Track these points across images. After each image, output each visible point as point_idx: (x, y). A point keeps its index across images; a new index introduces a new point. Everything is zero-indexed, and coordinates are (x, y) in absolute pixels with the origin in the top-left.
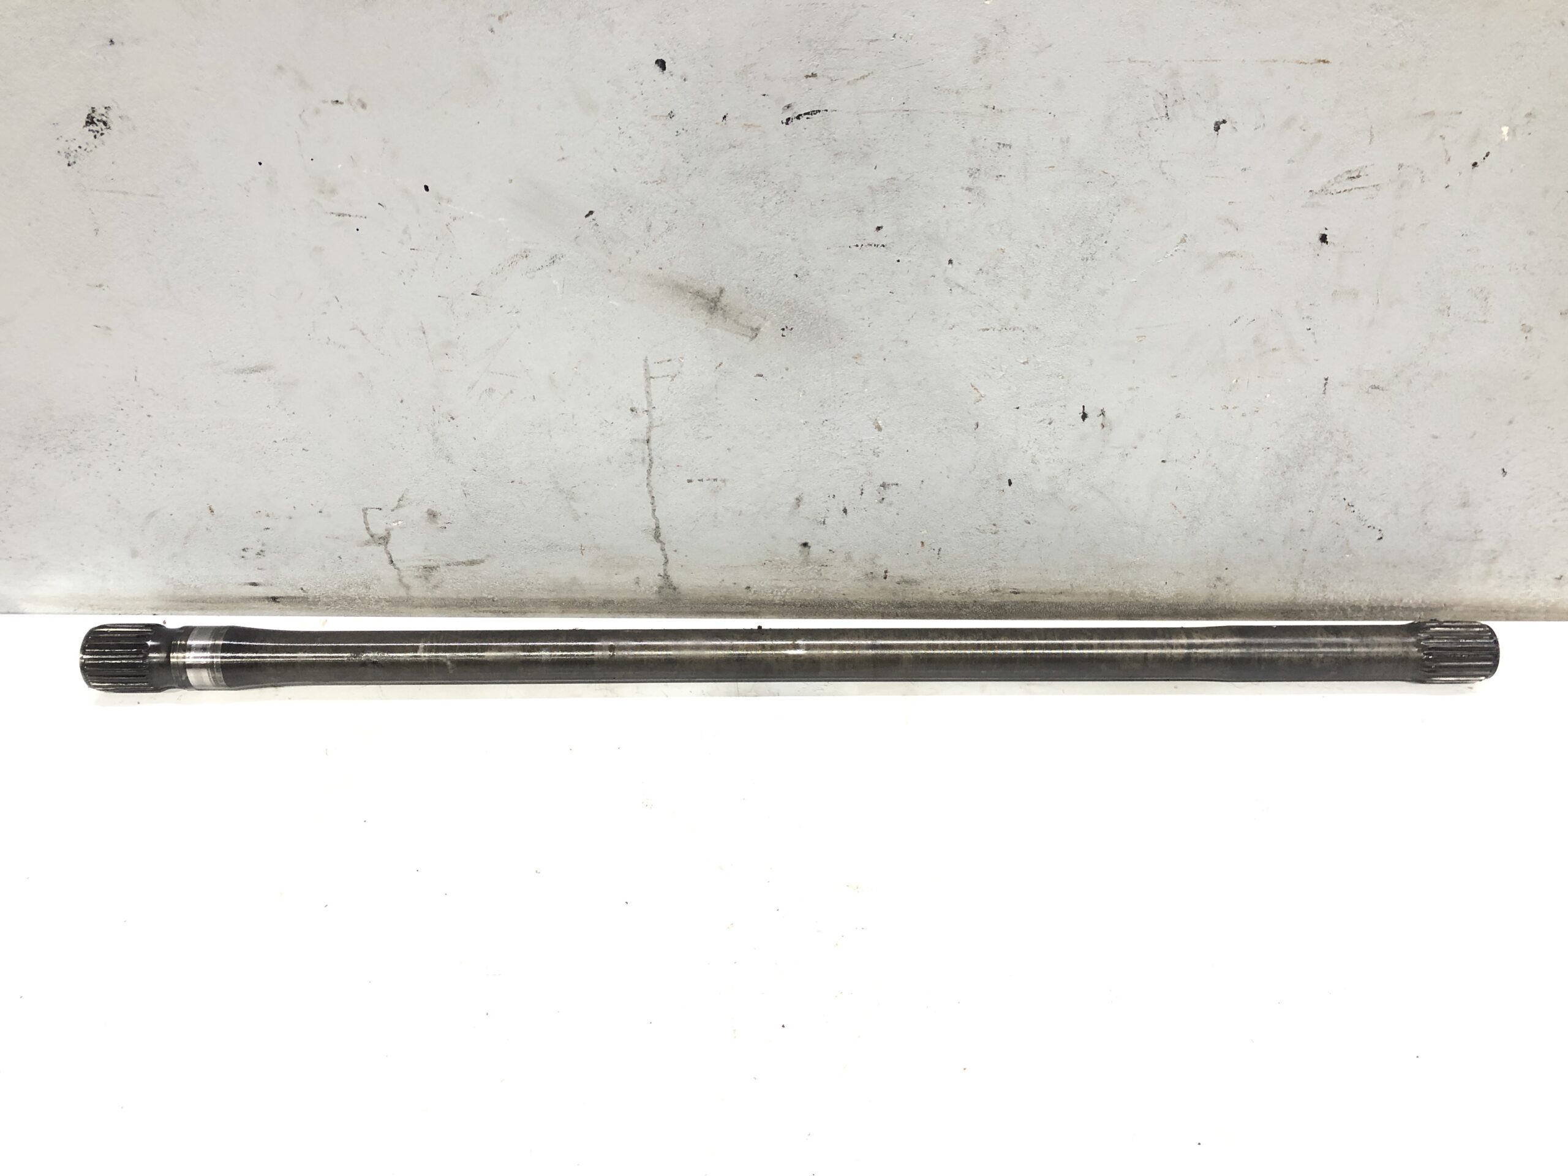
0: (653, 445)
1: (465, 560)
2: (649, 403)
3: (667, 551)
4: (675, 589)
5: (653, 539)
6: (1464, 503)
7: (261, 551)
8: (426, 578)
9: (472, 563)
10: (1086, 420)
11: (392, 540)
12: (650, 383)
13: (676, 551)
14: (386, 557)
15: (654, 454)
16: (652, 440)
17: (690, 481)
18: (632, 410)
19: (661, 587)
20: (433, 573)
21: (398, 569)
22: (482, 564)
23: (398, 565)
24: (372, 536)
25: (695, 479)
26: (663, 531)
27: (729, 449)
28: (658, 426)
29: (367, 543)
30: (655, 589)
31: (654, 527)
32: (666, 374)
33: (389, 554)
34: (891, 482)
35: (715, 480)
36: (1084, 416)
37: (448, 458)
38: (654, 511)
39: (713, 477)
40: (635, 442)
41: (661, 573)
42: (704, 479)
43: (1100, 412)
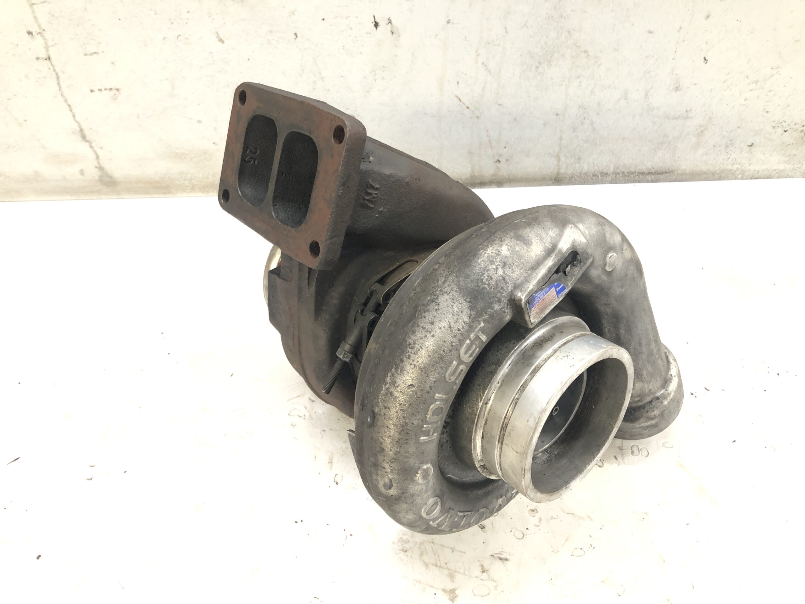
0: (54, 62)
2: (39, 26)
3: (95, 148)
4: (111, 177)
5: (80, 138)
6: (677, 88)
10: (379, 28)
12: (34, 9)
13: (101, 148)
15: (58, 70)
16: (52, 58)
17: (92, 91)
18: (30, 33)
19: (100, 177)
25: (96, 89)
26: (87, 132)
27: (113, 63)
30: (97, 178)
31: (78, 129)
32: (43, 1)
35: (111, 89)
36: (376, 25)
38: (74, 116)
39: (109, 87)
40: (40, 60)
41: (98, 166)
42: (103, 89)
43: (388, 21)
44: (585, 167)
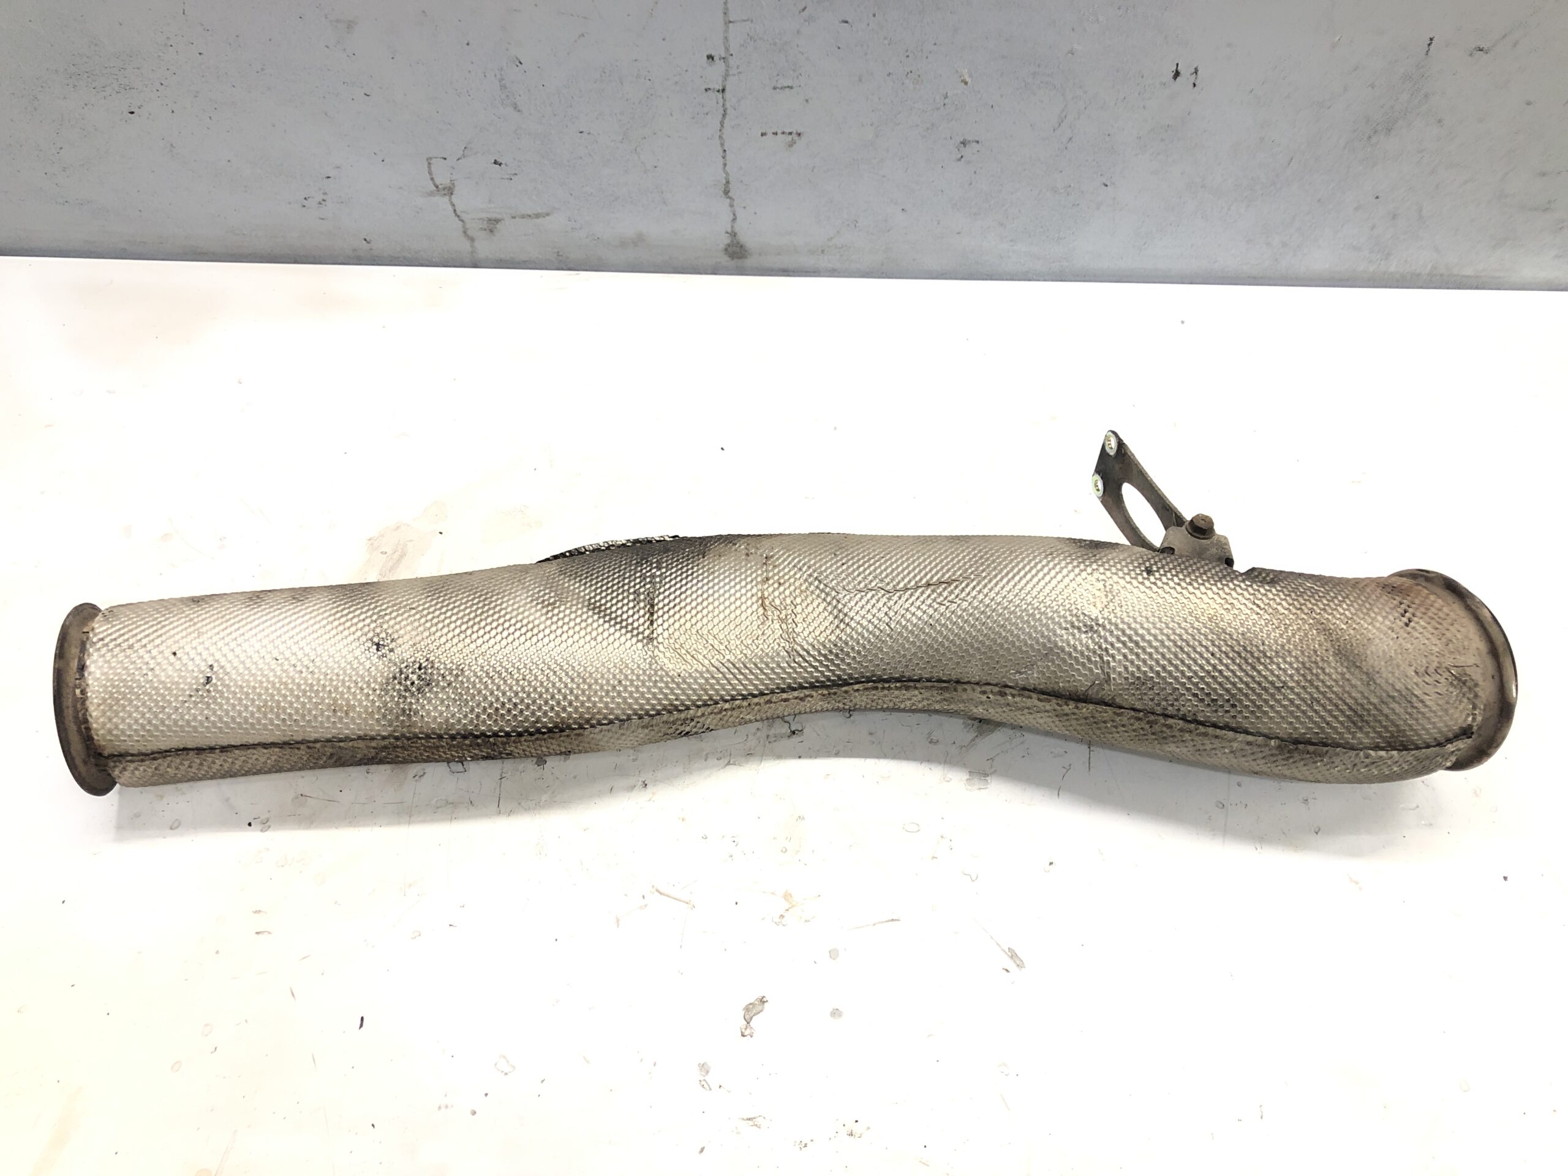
0: (727, 94)
1: (529, 212)
2: (727, 49)
3: (736, 207)
4: (741, 246)
5: (722, 194)
7: (324, 200)
8: (491, 231)
9: (537, 216)
10: (1178, 79)
11: (456, 191)
12: (728, 27)
13: (745, 208)
14: (451, 209)
15: (728, 105)
16: (727, 89)
17: (763, 135)
18: (710, 57)
19: (729, 245)
20: (498, 226)
21: (462, 221)
22: (548, 218)
23: (464, 216)
24: (437, 187)
25: (770, 132)
26: (732, 186)
27: (807, 101)
28: (733, 75)
29: (431, 194)
30: (722, 246)
31: (724, 182)
32: (745, 18)
33: (453, 205)
34: (970, 138)
35: (790, 133)
36: (1177, 74)
37: (515, 107)
38: (725, 165)
39: (788, 131)
40: (709, 92)
41: (729, 230)
42: (779, 132)
43: (1193, 71)
44: (1393, 267)
